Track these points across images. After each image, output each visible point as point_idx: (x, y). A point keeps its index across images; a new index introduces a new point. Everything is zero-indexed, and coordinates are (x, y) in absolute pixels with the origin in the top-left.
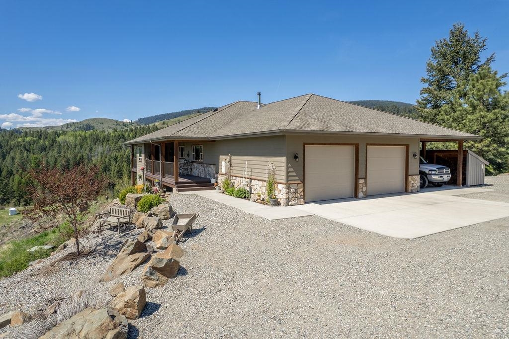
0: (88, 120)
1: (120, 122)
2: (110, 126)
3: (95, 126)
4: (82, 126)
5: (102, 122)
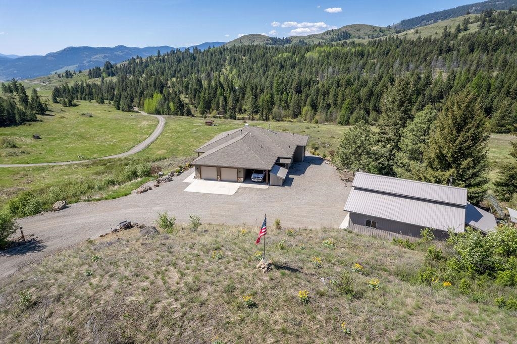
0: (346, 27)
1: (377, 27)
2: (366, 32)
3: (352, 32)
4: (340, 33)
5: (358, 28)
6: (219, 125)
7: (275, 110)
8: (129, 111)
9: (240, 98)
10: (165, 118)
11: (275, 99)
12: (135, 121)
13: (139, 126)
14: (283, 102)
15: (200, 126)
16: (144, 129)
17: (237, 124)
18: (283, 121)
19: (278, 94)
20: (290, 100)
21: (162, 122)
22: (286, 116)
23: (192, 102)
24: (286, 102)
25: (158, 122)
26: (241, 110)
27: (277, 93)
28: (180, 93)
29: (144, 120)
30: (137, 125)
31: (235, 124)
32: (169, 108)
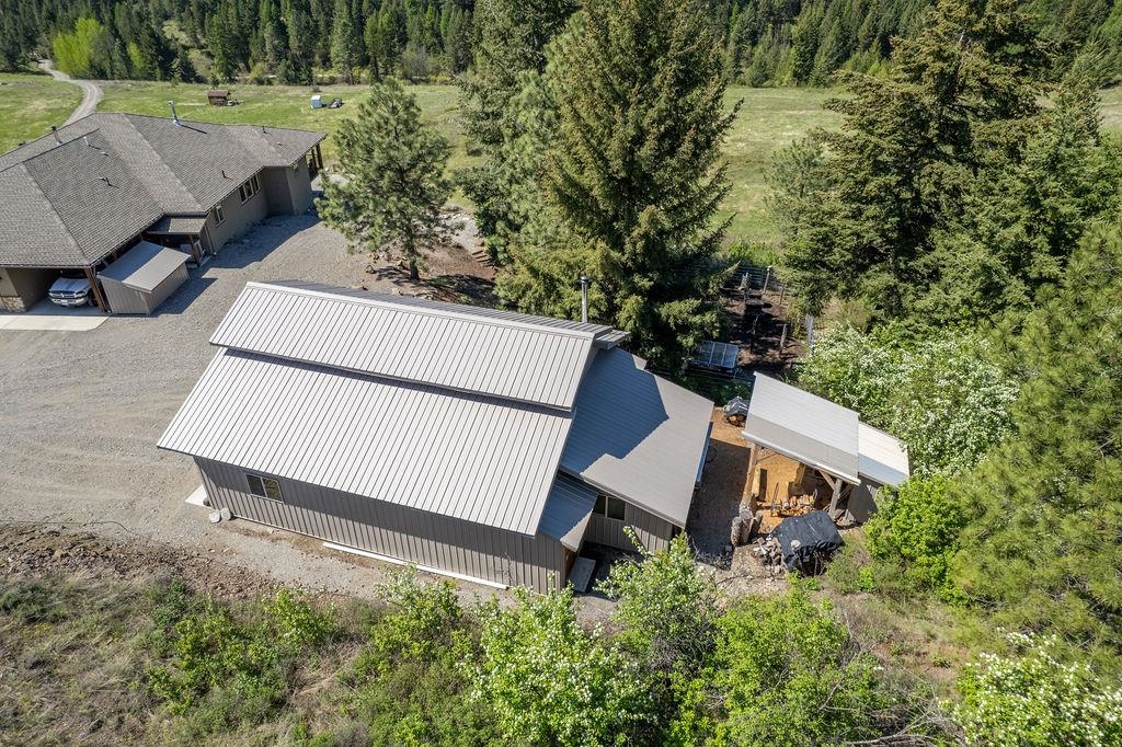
6: (249, 101)
7: (409, 53)
8: (13, 72)
9: (322, 28)
10: (103, 88)
11: (409, 25)
12: (12, 98)
13: (19, 114)
14: (428, 35)
15: (194, 108)
16: (33, 121)
17: (297, 97)
18: (427, 82)
19: (415, 13)
20: (446, 27)
21: (91, 99)
22: (438, 71)
23: (197, 41)
24: (438, 35)
25: (81, 100)
26: (329, 60)
27: (414, 9)
28: (167, 17)
29: (41, 95)
30: (14, 111)
31: (290, 98)
32: (127, 60)
